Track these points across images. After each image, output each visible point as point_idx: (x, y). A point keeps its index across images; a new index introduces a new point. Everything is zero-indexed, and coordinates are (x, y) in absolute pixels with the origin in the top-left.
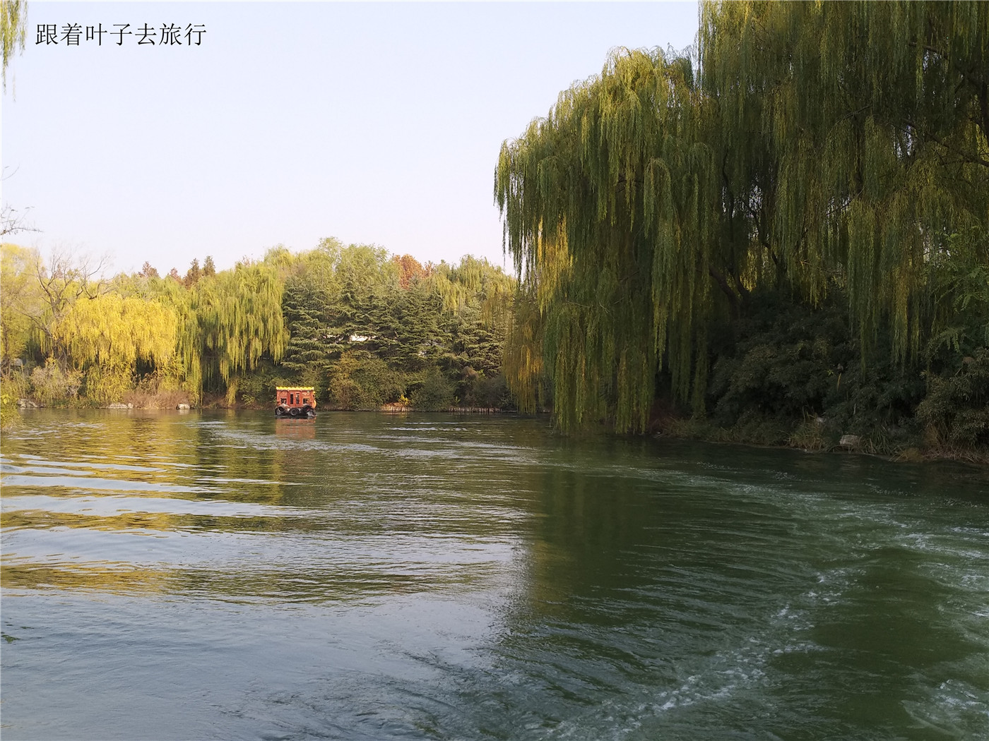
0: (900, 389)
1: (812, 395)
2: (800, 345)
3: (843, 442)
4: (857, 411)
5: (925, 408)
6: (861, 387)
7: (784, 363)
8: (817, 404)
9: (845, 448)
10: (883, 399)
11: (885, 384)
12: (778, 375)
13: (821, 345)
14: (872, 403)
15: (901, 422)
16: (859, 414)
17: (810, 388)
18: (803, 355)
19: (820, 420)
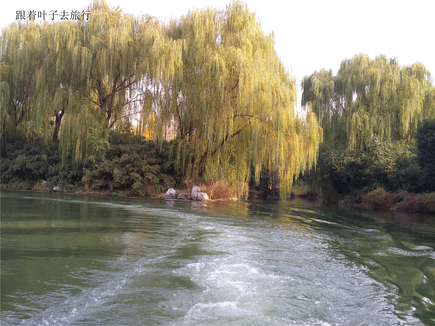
0: (75, 173)
1: (42, 173)
2: (37, 156)
3: (54, 189)
4: (60, 179)
5: (84, 179)
6: (62, 172)
7: (32, 162)
8: (43, 176)
9: (56, 191)
10: (69, 176)
11: (69, 171)
12: (29, 166)
13: (44, 157)
14: (65, 177)
15: (75, 183)
16: (61, 180)
17: (41, 171)
18: (38, 160)
19: (45, 182)
